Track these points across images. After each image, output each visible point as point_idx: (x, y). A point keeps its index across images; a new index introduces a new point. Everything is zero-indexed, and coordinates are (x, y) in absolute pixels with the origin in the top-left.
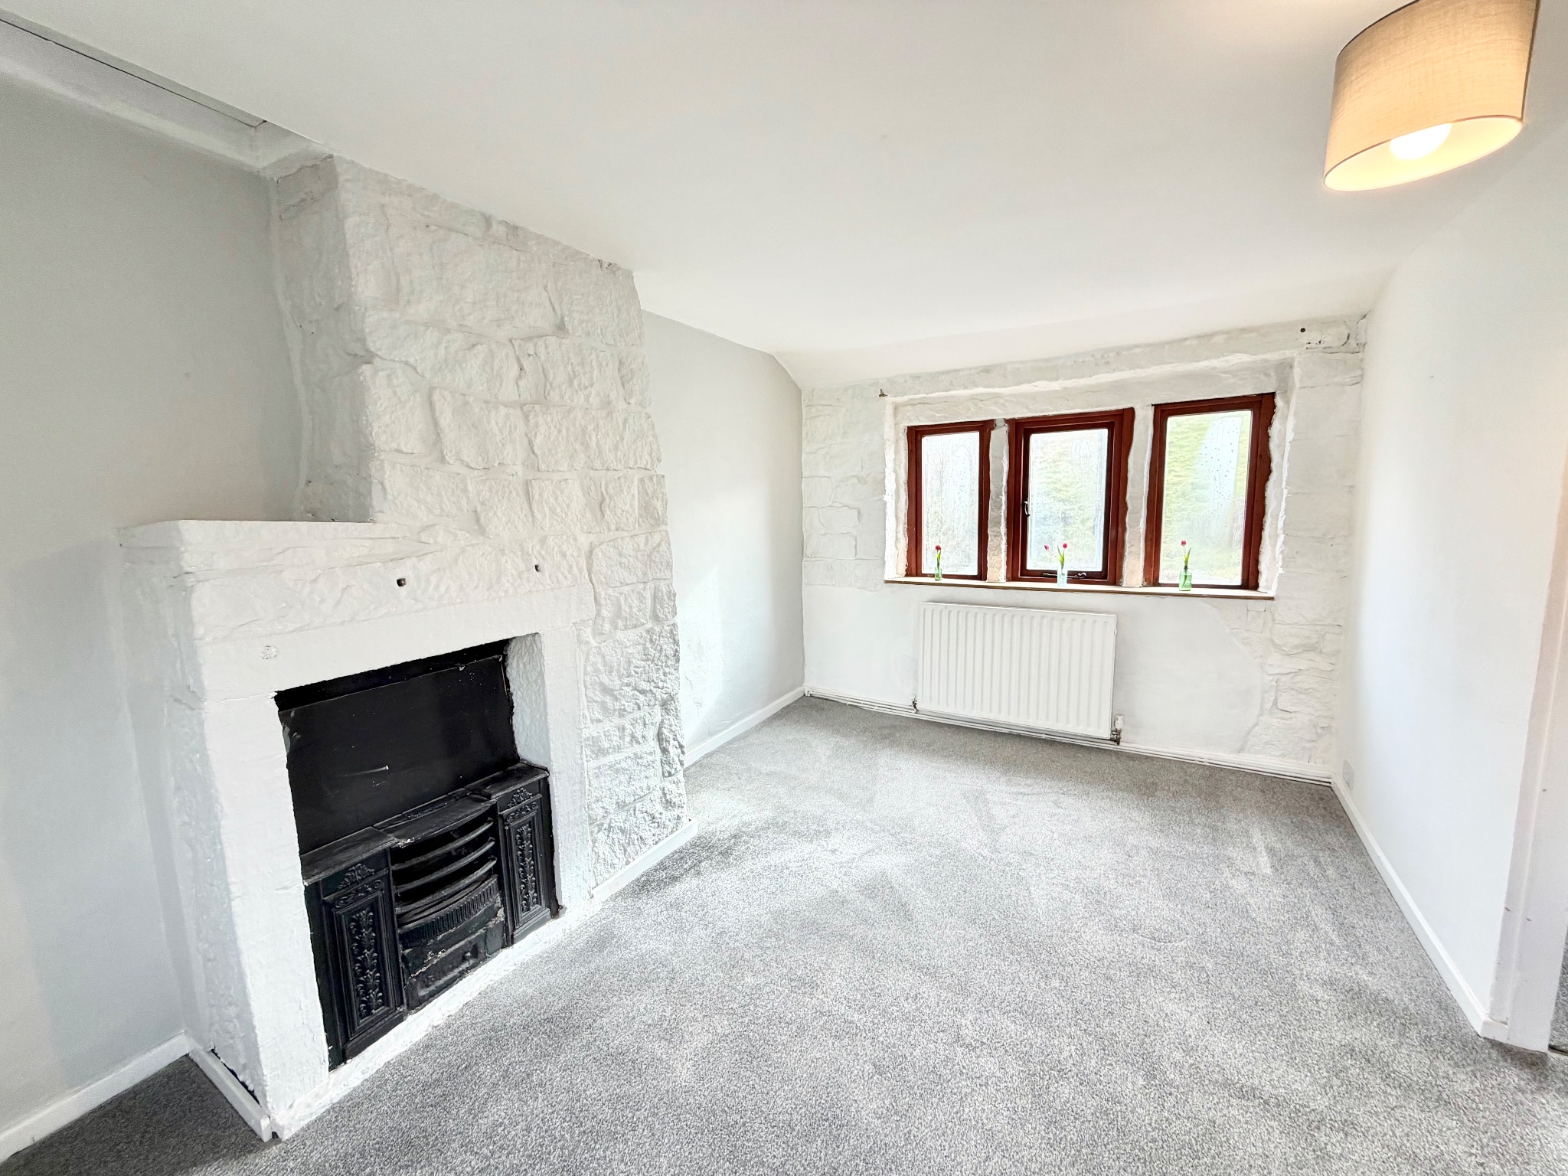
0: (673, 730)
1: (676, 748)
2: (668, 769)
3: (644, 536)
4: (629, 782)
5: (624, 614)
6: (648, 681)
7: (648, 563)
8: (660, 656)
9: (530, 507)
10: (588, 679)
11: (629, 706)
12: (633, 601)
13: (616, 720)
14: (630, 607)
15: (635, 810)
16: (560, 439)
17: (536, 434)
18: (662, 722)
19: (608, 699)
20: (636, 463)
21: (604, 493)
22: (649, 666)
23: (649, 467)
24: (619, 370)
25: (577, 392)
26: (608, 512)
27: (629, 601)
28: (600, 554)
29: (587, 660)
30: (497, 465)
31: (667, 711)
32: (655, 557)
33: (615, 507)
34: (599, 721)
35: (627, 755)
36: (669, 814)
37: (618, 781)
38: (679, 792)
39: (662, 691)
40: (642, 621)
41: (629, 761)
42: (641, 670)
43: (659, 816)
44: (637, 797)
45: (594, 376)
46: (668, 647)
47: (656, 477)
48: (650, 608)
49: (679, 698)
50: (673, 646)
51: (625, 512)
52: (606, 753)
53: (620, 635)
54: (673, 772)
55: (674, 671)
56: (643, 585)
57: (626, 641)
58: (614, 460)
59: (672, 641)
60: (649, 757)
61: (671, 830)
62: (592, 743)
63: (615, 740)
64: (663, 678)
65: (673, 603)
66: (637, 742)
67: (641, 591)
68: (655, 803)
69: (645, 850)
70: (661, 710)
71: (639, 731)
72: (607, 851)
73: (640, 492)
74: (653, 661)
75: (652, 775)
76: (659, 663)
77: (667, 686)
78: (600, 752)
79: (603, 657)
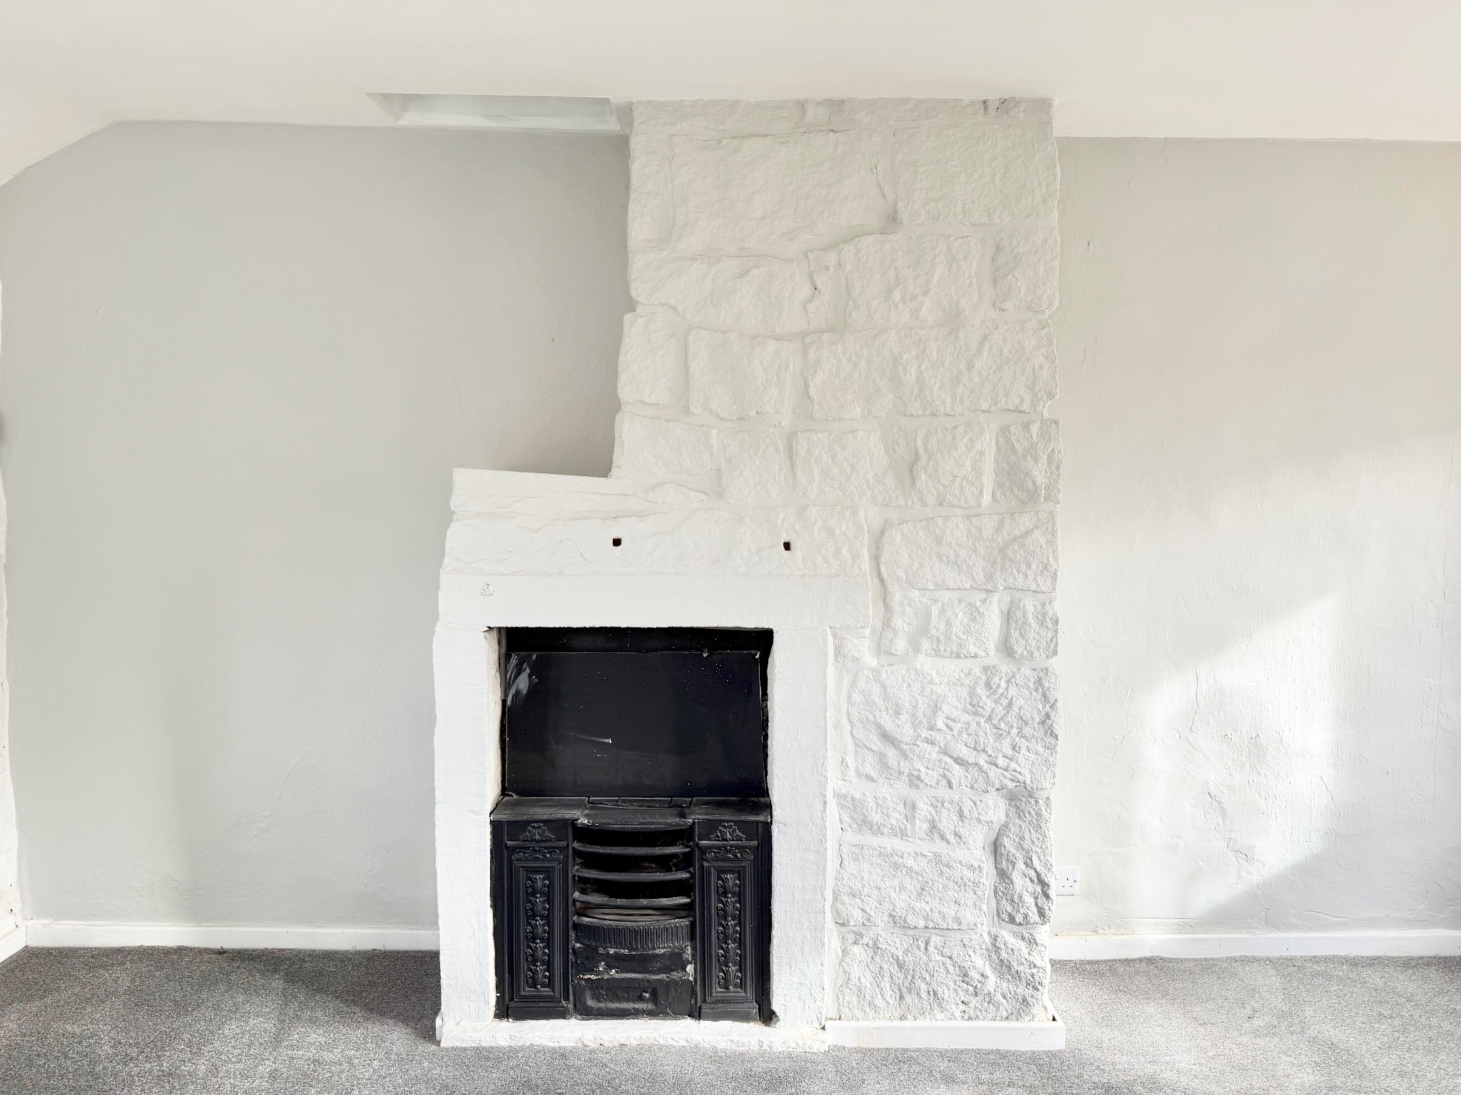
0: (1026, 847)
1: (1032, 881)
2: (1009, 909)
3: (995, 517)
4: (920, 895)
5: (934, 632)
6: (975, 749)
7: (999, 560)
8: (1005, 715)
9: (793, 466)
10: (855, 712)
11: (930, 777)
12: (956, 615)
13: (902, 787)
14: (948, 623)
15: (927, 944)
16: (856, 376)
17: (815, 372)
18: (1006, 825)
19: (891, 753)
20: (995, 402)
21: (921, 449)
22: (978, 724)
23: (1025, 407)
24: (993, 259)
25: (896, 306)
26: (923, 477)
27: (949, 613)
28: (899, 538)
29: (853, 684)
30: (753, 413)
31: (1020, 813)
32: (1015, 553)
33: (936, 470)
34: (872, 779)
35: (918, 849)
36: (1005, 985)
37: (896, 883)
38: (1031, 958)
39: (1005, 773)
40: (973, 649)
41: (924, 863)
42: (959, 725)
43: (978, 977)
44: (931, 925)
45: (936, 277)
46: (1028, 705)
47: (1039, 423)
48: (996, 633)
49: (1048, 798)
50: (1040, 706)
51: (959, 479)
52: (876, 830)
53: (924, 662)
54: (1019, 918)
55: (1040, 748)
56: (983, 595)
57: (934, 674)
58: (949, 400)
59: (1039, 697)
60: (967, 873)
61: (1005, 1014)
62: (852, 806)
63: (896, 818)
64: (1009, 752)
65: (1050, 635)
66: (943, 837)
67: (978, 603)
68: (971, 952)
69: (939, 1016)
70: (1002, 805)
71: (947, 822)
72: (867, 980)
73: (999, 448)
74: (990, 719)
75: (970, 904)
76: (1003, 726)
77: (1019, 769)
78: (865, 824)
79: (884, 686)
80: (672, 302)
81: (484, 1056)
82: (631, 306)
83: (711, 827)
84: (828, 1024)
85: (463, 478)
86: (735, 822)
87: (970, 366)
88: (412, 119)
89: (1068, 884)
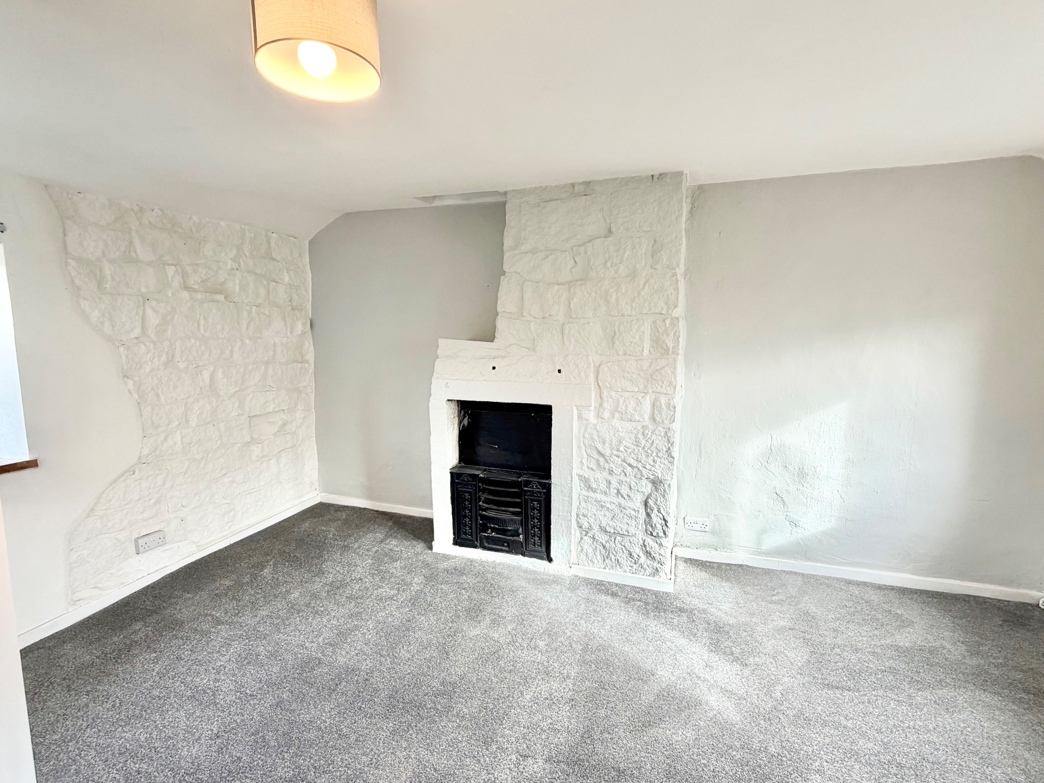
0: (658, 504)
1: (661, 519)
2: (651, 530)
3: (649, 361)
4: (612, 519)
5: (620, 409)
6: (637, 461)
7: (650, 380)
8: (650, 447)
9: (563, 337)
10: (586, 442)
11: (618, 471)
12: (630, 403)
13: (606, 474)
14: (626, 406)
15: (615, 539)
16: (590, 299)
17: (573, 298)
18: (650, 494)
19: (602, 459)
20: (650, 309)
21: (617, 331)
22: (639, 450)
23: (664, 312)
24: (653, 246)
25: (609, 269)
26: (617, 343)
27: (627, 402)
28: (606, 369)
29: (585, 430)
30: (547, 315)
31: (657, 489)
32: (656, 376)
33: (623, 340)
34: (593, 470)
35: (612, 501)
36: (649, 561)
37: (602, 513)
38: (659, 551)
39: (649, 472)
40: (637, 418)
41: (614, 506)
42: (630, 450)
43: (637, 556)
44: (616, 532)
45: (626, 255)
46: (661, 444)
47: (670, 319)
48: (649, 411)
49: (669, 484)
50: (666, 444)
51: (633, 344)
52: (595, 491)
53: (616, 423)
54: (655, 534)
55: (666, 462)
56: (643, 395)
57: (620, 428)
58: (630, 309)
59: (666, 440)
60: (633, 513)
61: (648, 574)
62: (585, 481)
63: (603, 486)
64: (652, 463)
65: (672, 413)
66: (622, 496)
67: (640, 398)
68: (633, 545)
69: (619, 570)
70: (650, 485)
71: (624, 490)
72: (590, 551)
73: (652, 330)
74: (644, 448)
75: (634, 525)
76: (649, 451)
77: (656, 470)
78: (589, 488)
79: (598, 432)
80: (518, 271)
82: (504, 273)
83: (528, 483)
84: (573, 566)
85: (442, 342)
86: (538, 482)
87: (639, 294)
89: (703, 526)
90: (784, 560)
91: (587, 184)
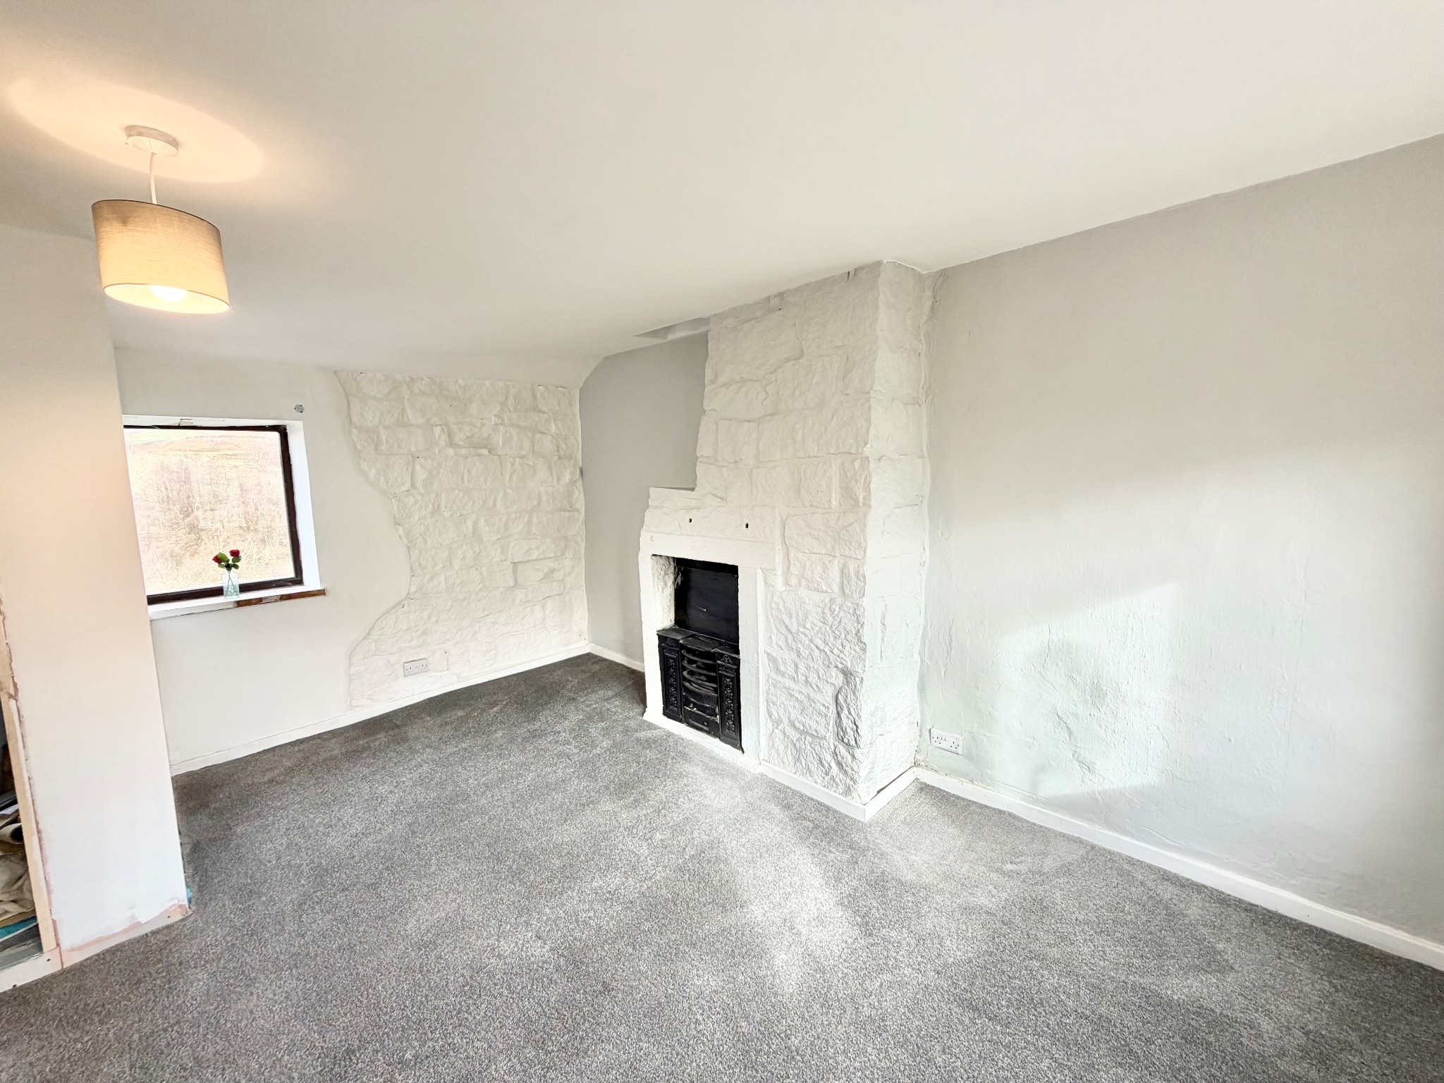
0: (848, 702)
1: (852, 723)
2: (842, 734)
3: (837, 515)
4: (801, 713)
5: (807, 576)
6: (824, 642)
7: (837, 539)
8: (838, 627)
9: (751, 484)
10: (774, 612)
11: (805, 653)
12: (817, 568)
13: (794, 656)
14: (813, 572)
15: (805, 739)
16: (778, 437)
17: (761, 438)
18: (841, 688)
19: (790, 636)
20: (838, 448)
21: (803, 476)
22: (826, 629)
23: (853, 451)
24: (846, 365)
25: (797, 398)
26: (804, 491)
27: (814, 566)
28: (793, 524)
29: (772, 598)
30: (738, 459)
31: (848, 683)
32: (845, 535)
33: (809, 487)
34: (781, 648)
35: (801, 690)
36: (841, 775)
37: (792, 703)
38: (852, 765)
39: (838, 659)
40: (824, 588)
41: (803, 697)
42: (817, 628)
43: (828, 766)
44: (805, 730)
45: (815, 380)
46: (849, 624)
47: (859, 459)
48: (838, 580)
49: (862, 678)
50: (856, 625)
51: (820, 493)
52: (783, 675)
53: (804, 593)
54: (845, 740)
55: (857, 648)
56: (831, 558)
57: (806, 599)
58: (816, 448)
59: (855, 619)
60: (822, 708)
61: (841, 792)
62: (773, 660)
63: (791, 671)
64: (840, 647)
65: (862, 584)
66: (811, 685)
67: (827, 562)
68: (824, 750)
69: (810, 778)
70: (841, 676)
71: (813, 679)
72: (781, 748)
73: (840, 474)
74: (831, 627)
75: (823, 725)
76: (837, 632)
77: (844, 657)
78: (778, 671)
79: (784, 602)
80: (716, 408)
81: (651, 726)
82: (704, 412)
83: (720, 656)
84: (762, 763)
85: (653, 491)
86: (730, 656)
87: (826, 429)
88: (671, 337)
89: (954, 746)
90: (1070, 820)
91: (781, 295)
